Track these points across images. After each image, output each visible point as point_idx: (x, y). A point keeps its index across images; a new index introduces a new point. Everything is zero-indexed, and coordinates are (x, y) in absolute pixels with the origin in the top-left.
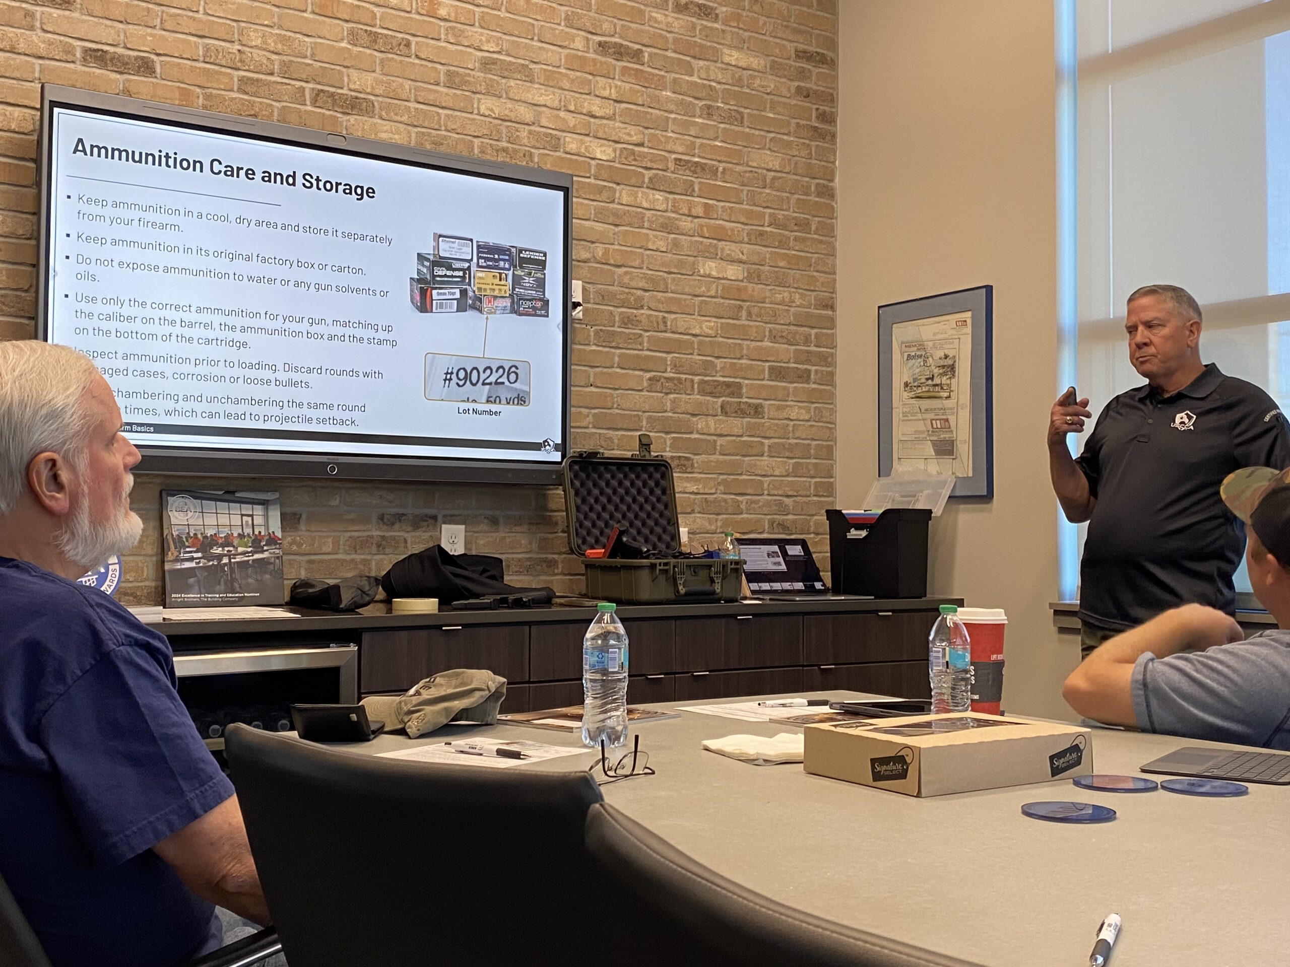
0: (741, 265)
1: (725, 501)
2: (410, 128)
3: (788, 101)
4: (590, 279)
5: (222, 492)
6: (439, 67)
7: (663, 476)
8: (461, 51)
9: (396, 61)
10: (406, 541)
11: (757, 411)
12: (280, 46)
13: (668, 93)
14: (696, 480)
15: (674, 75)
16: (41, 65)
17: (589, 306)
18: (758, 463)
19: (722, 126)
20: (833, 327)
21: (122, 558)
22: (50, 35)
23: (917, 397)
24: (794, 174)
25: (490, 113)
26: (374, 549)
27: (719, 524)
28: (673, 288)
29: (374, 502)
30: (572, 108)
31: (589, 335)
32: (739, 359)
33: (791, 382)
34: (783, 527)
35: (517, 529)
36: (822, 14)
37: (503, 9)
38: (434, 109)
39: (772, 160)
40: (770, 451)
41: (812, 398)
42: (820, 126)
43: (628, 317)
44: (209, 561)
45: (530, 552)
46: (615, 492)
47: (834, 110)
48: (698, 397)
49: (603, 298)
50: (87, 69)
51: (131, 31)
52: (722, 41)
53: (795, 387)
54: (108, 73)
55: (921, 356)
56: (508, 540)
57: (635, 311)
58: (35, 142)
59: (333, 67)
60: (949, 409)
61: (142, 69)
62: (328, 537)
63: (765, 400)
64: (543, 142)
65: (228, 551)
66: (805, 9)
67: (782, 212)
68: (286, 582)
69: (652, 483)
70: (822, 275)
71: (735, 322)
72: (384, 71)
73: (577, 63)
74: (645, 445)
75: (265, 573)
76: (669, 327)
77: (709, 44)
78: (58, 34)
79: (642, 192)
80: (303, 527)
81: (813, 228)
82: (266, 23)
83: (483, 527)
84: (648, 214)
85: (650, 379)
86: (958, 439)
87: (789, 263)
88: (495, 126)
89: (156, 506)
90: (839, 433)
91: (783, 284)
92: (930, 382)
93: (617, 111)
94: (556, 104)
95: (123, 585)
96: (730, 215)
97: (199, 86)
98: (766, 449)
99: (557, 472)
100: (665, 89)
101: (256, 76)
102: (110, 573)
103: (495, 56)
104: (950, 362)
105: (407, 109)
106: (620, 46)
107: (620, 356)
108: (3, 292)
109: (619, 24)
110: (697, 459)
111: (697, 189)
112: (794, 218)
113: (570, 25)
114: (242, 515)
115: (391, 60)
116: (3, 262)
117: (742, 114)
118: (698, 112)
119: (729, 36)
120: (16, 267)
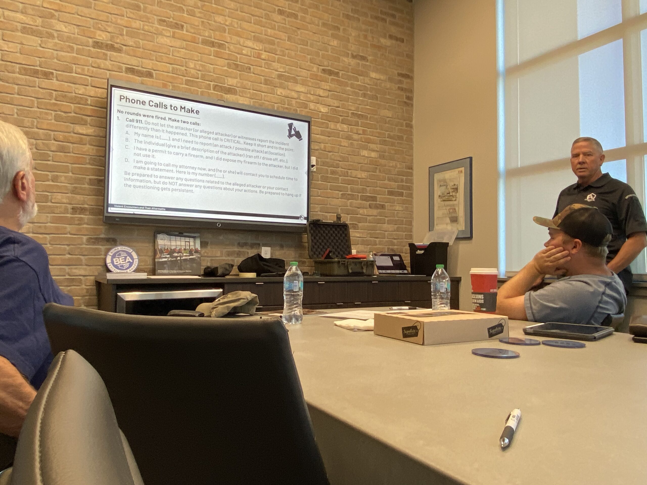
0: (377, 152)
1: (371, 240)
2: (250, 99)
3: (394, 92)
4: (318, 156)
5: (177, 233)
6: (262, 77)
7: (345, 230)
8: (270, 71)
9: (245, 74)
10: (248, 253)
11: (383, 207)
12: (201, 68)
14: (359, 232)
15: (351, 82)
16: (109, 73)
17: (319, 167)
18: (383, 226)
19: (370, 101)
20: (412, 176)
21: (140, 257)
22: (113, 62)
23: (443, 201)
24: (397, 119)
25: (281, 94)
26: (236, 255)
27: (368, 249)
28: (351, 160)
29: (236, 238)
30: (312, 93)
31: (318, 178)
32: (376, 187)
33: (396, 196)
34: (392, 250)
35: (291, 249)
36: (408, 60)
37: (286, 56)
38: (259, 92)
39: (388, 113)
40: (388, 222)
41: (404, 202)
42: (407, 101)
43: (333, 171)
44: (172, 258)
45: (295, 258)
46: (327, 235)
47: (412, 95)
48: (360, 201)
49: (324, 164)
50: (127, 75)
51: (144, 61)
52: (370, 70)
53: (397, 198)
54: (135, 77)
55: (445, 185)
56: (286, 253)
57: (336, 169)
58: (106, 101)
59: (222, 76)
60: (455, 204)
61: (148, 76)
62: (218, 250)
63: (386, 203)
64: (301, 105)
65: (180, 255)
66: (401, 57)
67: (393, 133)
68: (202, 267)
69: (341, 232)
70: (408, 156)
71: (374, 173)
72: (241, 78)
73: (314, 76)
74: (339, 218)
75: (194, 263)
76: (349, 175)
77: (364, 70)
78: (116, 62)
79: (339, 125)
80: (209, 247)
81: (404, 139)
82: (196, 59)
83: (278, 248)
84: (341, 133)
85: (342, 194)
86: (459, 216)
87: (395, 152)
88: (283, 99)
89: (152, 238)
90: (414, 216)
91: (392, 159)
92: (448, 195)
93: (330, 94)
94: (306, 91)
95: (139, 267)
96: (373, 134)
97: (170, 82)
98: (386, 221)
99: (305, 227)
100: (348, 87)
101: (192, 79)
102: (135, 262)
103: (283, 73)
104: (455, 187)
105: (250, 92)
106: (331, 70)
107: (331, 185)
108: (94, 157)
109: (330, 62)
110: (360, 225)
111: (360, 124)
112: (398, 136)
113: (311, 63)
114: (186, 242)
115: (243, 74)
116: (95, 146)
117: (377, 97)
118: (360, 95)
119: (372, 67)
120: (99, 148)
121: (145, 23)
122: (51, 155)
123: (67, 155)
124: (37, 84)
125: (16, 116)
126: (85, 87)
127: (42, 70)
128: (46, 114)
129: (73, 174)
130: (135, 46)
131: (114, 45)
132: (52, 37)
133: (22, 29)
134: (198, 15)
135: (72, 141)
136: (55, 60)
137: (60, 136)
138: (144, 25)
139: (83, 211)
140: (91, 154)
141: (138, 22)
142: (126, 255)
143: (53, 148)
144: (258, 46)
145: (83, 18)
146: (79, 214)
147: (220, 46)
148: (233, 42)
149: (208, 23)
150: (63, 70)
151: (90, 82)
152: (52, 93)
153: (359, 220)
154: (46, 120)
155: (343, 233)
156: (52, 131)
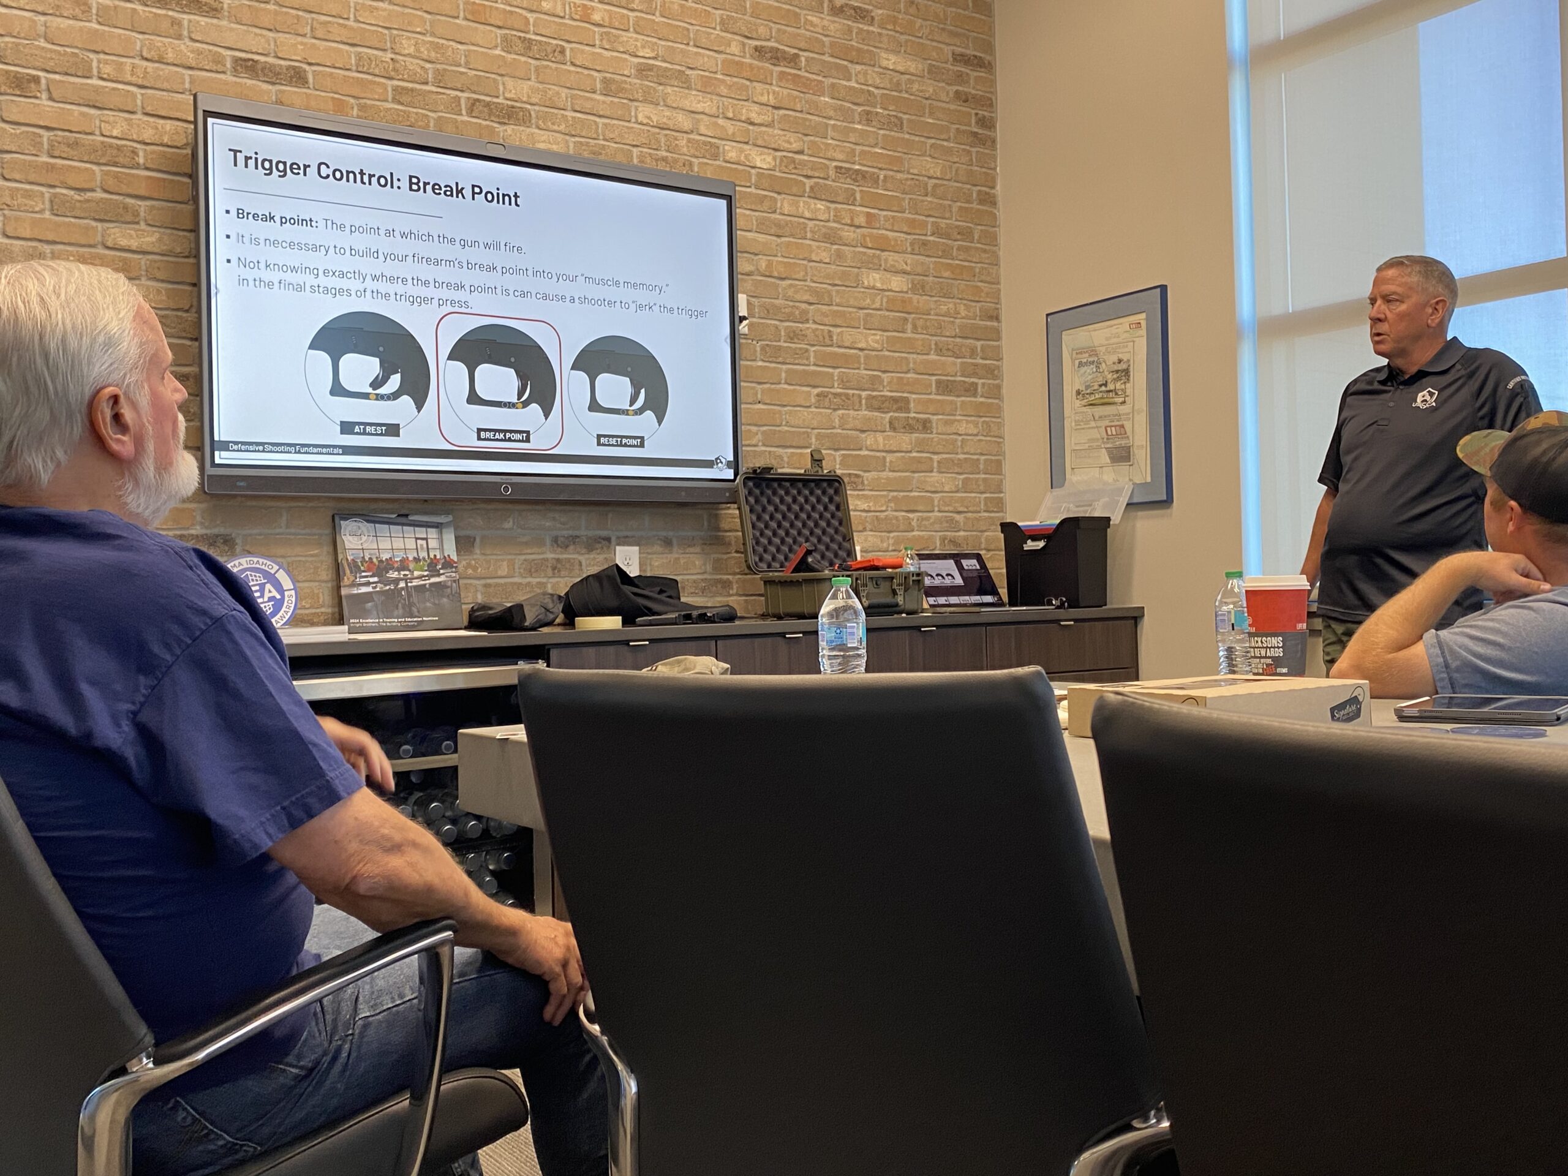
0: (905, 276)
1: (897, 518)
2: (567, 138)
3: (944, 105)
4: (754, 292)
5: (394, 516)
6: (595, 74)
7: (837, 492)
8: (617, 57)
9: (551, 68)
10: (580, 564)
11: (926, 426)
12: (433, 54)
13: (827, 99)
14: (866, 497)
15: (832, 80)
16: (190, 75)
17: (755, 320)
18: (928, 479)
19: (882, 132)
20: (999, 339)
21: (298, 585)
22: (198, 45)
23: (1091, 405)
24: (955, 181)
25: (648, 121)
26: (550, 572)
27: (891, 541)
28: (838, 300)
29: (548, 524)
30: (730, 115)
31: (755, 351)
32: (906, 373)
33: (958, 396)
34: (955, 542)
35: (691, 550)
36: (977, 16)
37: (657, 13)
38: (590, 117)
39: (933, 167)
40: (939, 466)
41: (980, 411)
42: (980, 131)
43: (794, 332)
45: (704, 573)
46: (789, 508)
47: (993, 115)
48: (866, 412)
49: (768, 312)
50: (238, 80)
51: (282, 39)
52: (880, 45)
53: (963, 401)
54: (260, 84)
55: (1093, 362)
56: (682, 562)
57: (800, 325)
58: (190, 156)
59: (488, 75)
60: (1124, 414)
61: (294, 80)
62: (503, 560)
63: (933, 414)
64: (703, 151)
65: (404, 575)
66: (961, 11)
67: (944, 221)
68: (464, 607)
69: (825, 499)
70: (986, 285)
71: (901, 335)
72: (540, 79)
73: (733, 68)
74: (817, 461)
75: (443, 596)
76: (835, 341)
77: (866, 48)
78: (206, 43)
79: (804, 202)
80: (478, 551)
81: (976, 237)
82: (418, 30)
83: (657, 548)
84: (811, 224)
85: (818, 395)
86: (1135, 444)
87: (953, 273)
88: (654, 134)
89: (328, 531)
90: (1007, 448)
91: (947, 294)
92: (1103, 388)
93: (776, 117)
94: (714, 111)
95: (300, 612)
96: (893, 225)
97: (353, 97)
98: (935, 464)
99: (729, 490)
100: (823, 95)
101: (410, 85)
102: (286, 599)
103: (651, 62)
104: (1123, 366)
105: (565, 118)
106: (777, 50)
107: (788, 371)
108: (164, 312)
109: (774, 28)
110: (867, 476)
111: (858, 197)
112: (957, 227)
113: (725, 29)
114: (417, 539)
115: (547, 67)
116: (163, 281)
117: (900, 119)
118: (857, 118)
119: (885, 39)
120: (176, 286)
126: (126, 115)
127: (7, 71)
128: (28, 195)
136: (42, 43)
142: (263, 581)
150: (65, 69)
151: (139, 102)
152: (40, 136)
153: (866, 464)
154: (27, 211)
155: (831, 500)
156: (48, 242)
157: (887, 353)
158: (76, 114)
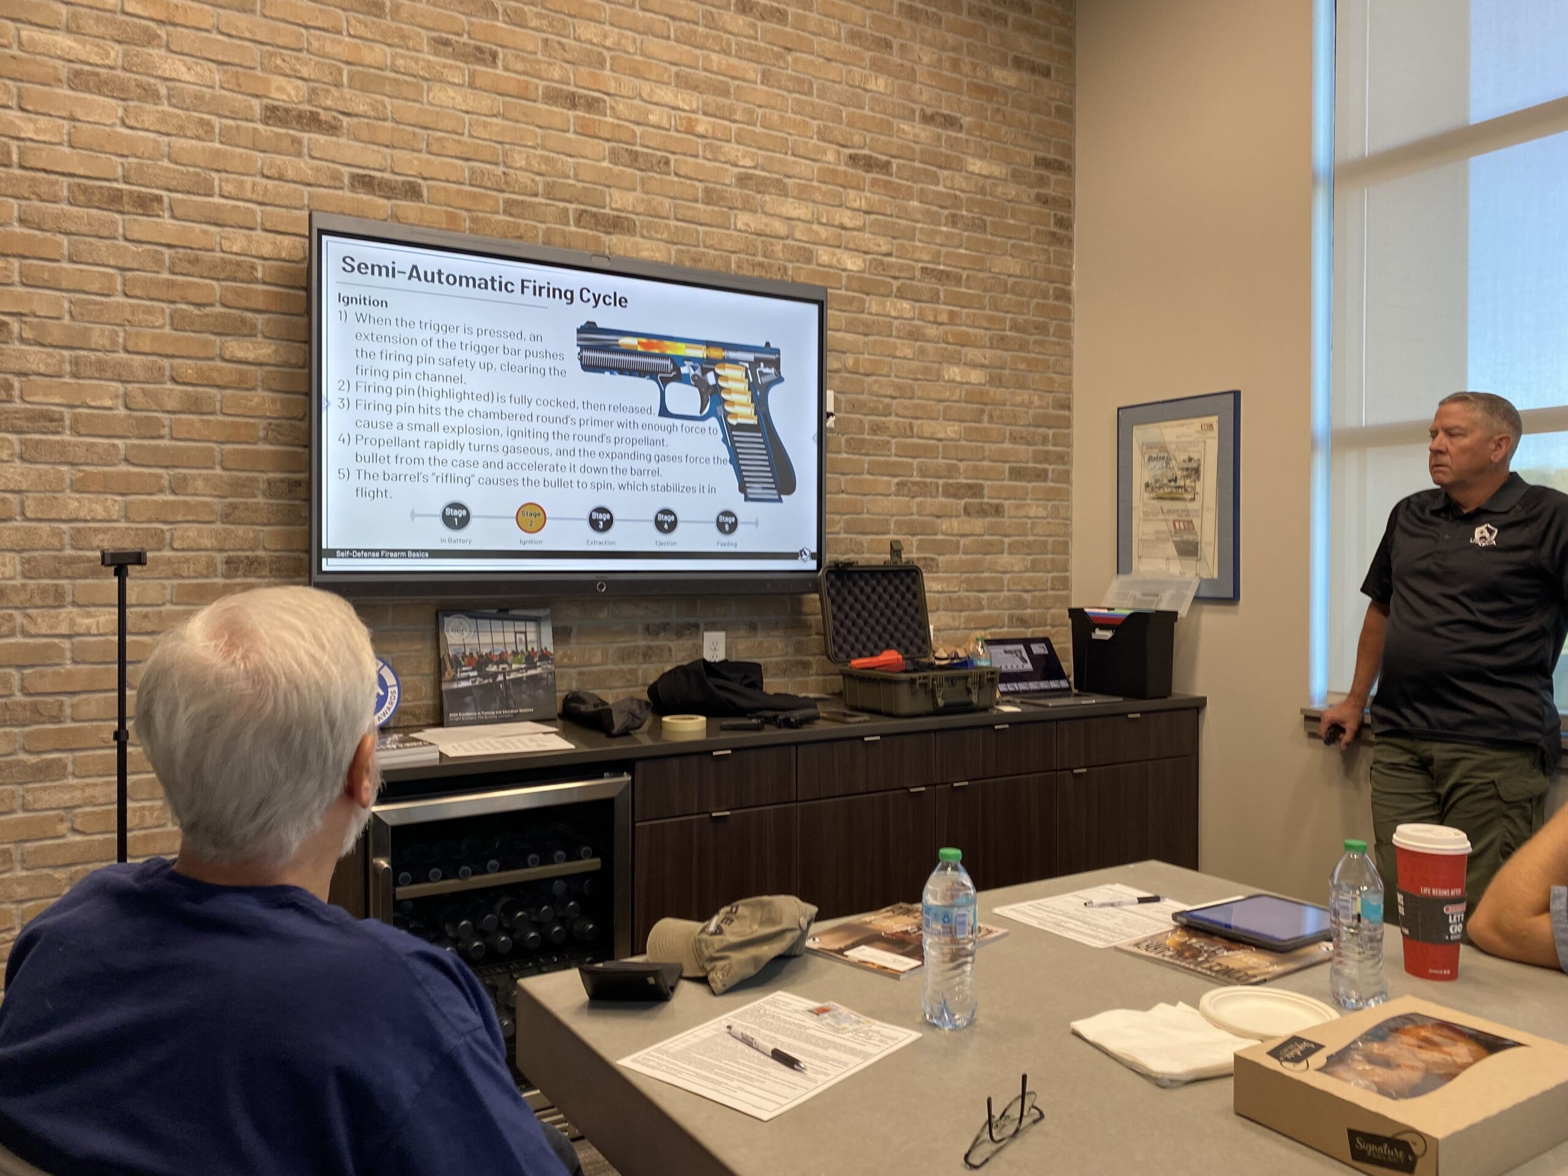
0: (984, 369)
1: (968, 598)
2: (670, 246)
3: (1025, 207)
4: (842, 388)
5: (494, 611)
6: (698, 184)
7: (914, 581)
8: (718, 167)
9: (656, 179)
10: (670, 650)
11: (998, 510)
12: (543, 167)
13: (916, 203)
14: (941, 579)
15: (920, 185)
16: (309, 192)
17: (841, 415)
18: (999, 561)
19: (966, 234)
20: (1069, 427)
21: (401, 679)
22: (317, 162)
23: (1158, 498)
24: (1033, 279)
25: (746, 228)
26: (640, 658)
27: (962, 620)
28: (920, 394)
29: (640, 613)
30: (824, 220)
31: (840, 443)
32: (981, 461)
33: (1029, 482)
34: (1023, 622)
35: (775, 633)
36: (1060, 122)
37: (758, 124)
38: (692, 226)
39: (1011, 265)
40: (1009, 548)
41: (1050, 495)
42: (1058, 231)
43: (877, 425)
44: (484, 679)
45: (786, 654)
46: (869, 598)
47: (1071, 215)
48: (942, 499)
49: (854, 407)
50: (355, 195)
51: (398, 155)
52: (967, 151)
53: (1034, 486)
54: (376, 199)
55: (1163, 457)
57: (883, 419)
58: (304, 270)
59: (595, 186)
60: (1192, 510)
61: (409, 194)
62: (597, 649)
63: (1006, 499)
64: (796, 255)
65: (504, 668)
66: (1042, 117)
67: (1022, 317)
68: (558, 695)
69: (903, 588)
70: (1059, 376)
71: (977, 425)
72: (644, 190)
73: (829, 176)
74: (896, 550)
75: (538, 688)
76: (915, 433)
77: (953, 154)
78: (326, 160)
79: (891, 302)
80: (573, 640)
81: (1051, 331)
82: (530, 144)
83: (742, 633)
84: (896, 323)
85: (898, 484)
86: (1203, 540)
87: (1029, 366)
88: (752, 240)
89: (432, 627)
90: (1076, 528)
91: (1022, 386)
92: (1173, 484)
93: (867, 222)
94: (809, 217)
95: (402, 704)
96: (974, 321)
97: (466, 210)
98: (1006, 546)
99: (812, 581)
100: (911, 198)
101: (521, 198)
103: (751, 171)
104: (1193, 465)
105: (667, 226)
106: (871, 157)
107: (870, 463)
108: (278, 421)
109: (869, 136)
110: (942, 559)
111: (942, 295)
112: (1034, 322)
113: (822, 138)
114: (516, 632)
115: (651, 178)
116: (277, 391)
117: (984, 222)
118: (943, 220)
119: (972, 145)
120: (291, 396)
121: (399, 50)
122: (167, 422)
123: (209, 421)
124: (121, 230)
125: (67, 319)
126: (246, 232)
127: (130, 192)
128: (149, 311)
129: (224, 469)
130: (372, 113)
131: (318, 114)
132: (156, 97)
133: (71, 77)
134: (534, 23)
135: (219, 382)
136: (166, 163)
137: (188, 368)
138: (394, 58)
139: (255, 565)
140: (268, 414)
141: (377, 47)
143: (171, 404)
144: (687, 100)
145: (235, 41)
146: (245, 576)
147: (592, 105)
148: (624, 93)
149: (559, 43)
150: (187, 188)
151: (259, 220)
152: (162, 254)
153: (941, 548)
154: (149, 327)
155: (908, 589)
156: (167, 356)
157: (964, 443)
158: (197, 231)
